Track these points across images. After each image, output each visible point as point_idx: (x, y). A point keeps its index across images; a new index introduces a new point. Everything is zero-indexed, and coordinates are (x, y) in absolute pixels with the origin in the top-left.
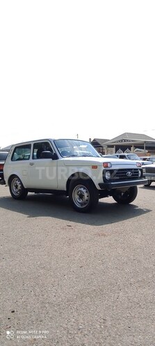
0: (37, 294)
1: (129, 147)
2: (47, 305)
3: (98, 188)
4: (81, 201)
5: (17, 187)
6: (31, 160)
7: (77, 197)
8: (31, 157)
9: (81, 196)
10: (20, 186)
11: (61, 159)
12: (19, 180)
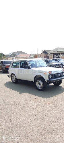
0: (25, 134)
1: (59, 54)
2: (29, 140)
3: (47, 82)
4: (40, 86)
5: (14, 78)
6: (20, 68)
7: (38, 84)
8: (20, 67)
9: (40, 84)
10: (15, 78)
11: (32, 69)
12: (15, 76)
